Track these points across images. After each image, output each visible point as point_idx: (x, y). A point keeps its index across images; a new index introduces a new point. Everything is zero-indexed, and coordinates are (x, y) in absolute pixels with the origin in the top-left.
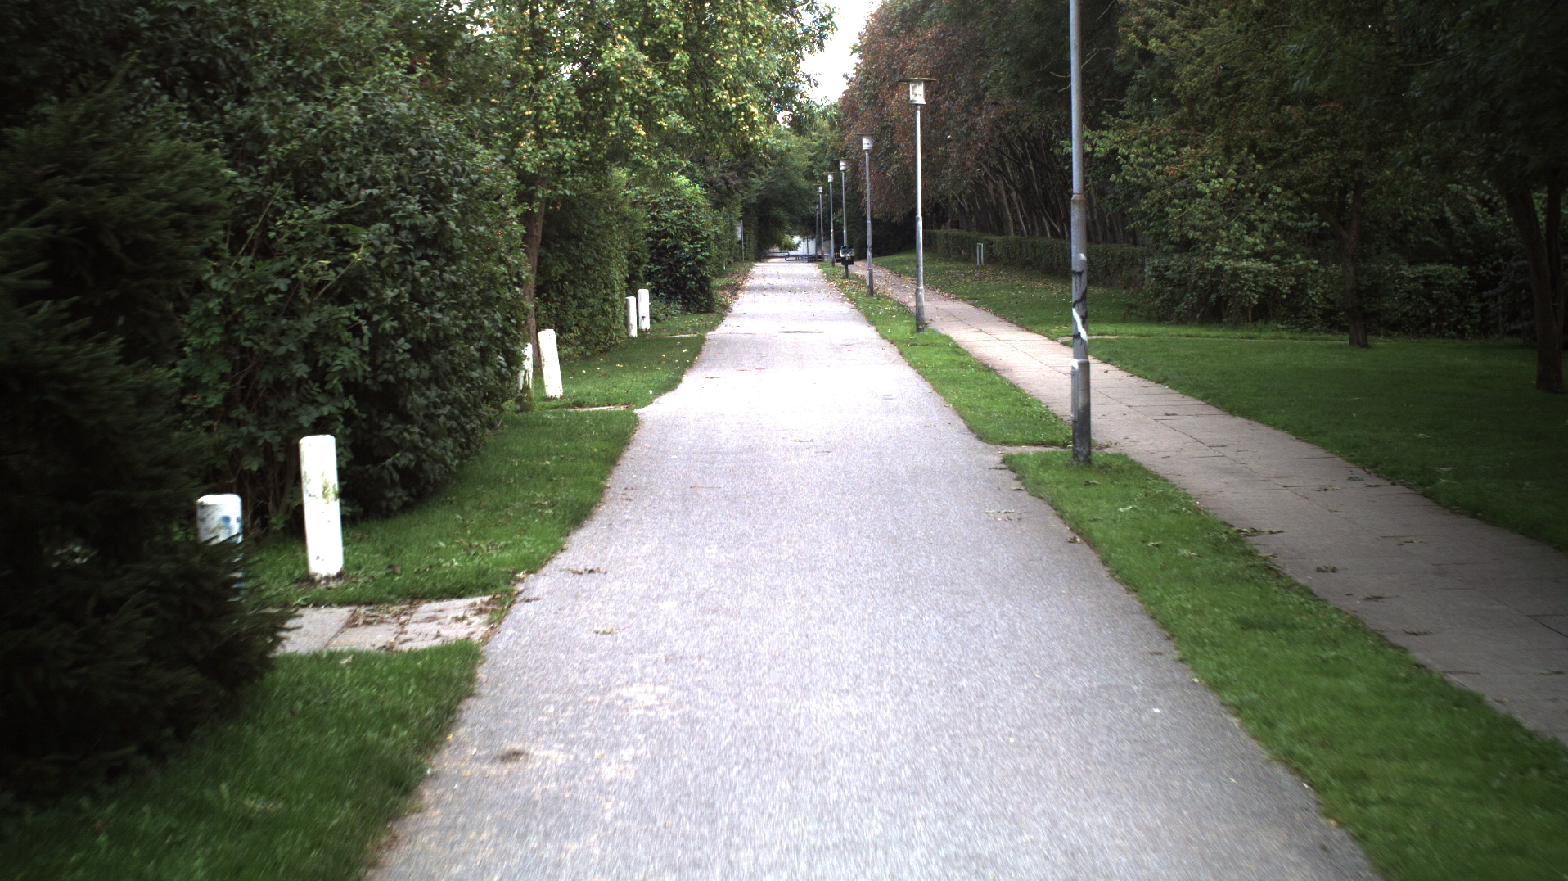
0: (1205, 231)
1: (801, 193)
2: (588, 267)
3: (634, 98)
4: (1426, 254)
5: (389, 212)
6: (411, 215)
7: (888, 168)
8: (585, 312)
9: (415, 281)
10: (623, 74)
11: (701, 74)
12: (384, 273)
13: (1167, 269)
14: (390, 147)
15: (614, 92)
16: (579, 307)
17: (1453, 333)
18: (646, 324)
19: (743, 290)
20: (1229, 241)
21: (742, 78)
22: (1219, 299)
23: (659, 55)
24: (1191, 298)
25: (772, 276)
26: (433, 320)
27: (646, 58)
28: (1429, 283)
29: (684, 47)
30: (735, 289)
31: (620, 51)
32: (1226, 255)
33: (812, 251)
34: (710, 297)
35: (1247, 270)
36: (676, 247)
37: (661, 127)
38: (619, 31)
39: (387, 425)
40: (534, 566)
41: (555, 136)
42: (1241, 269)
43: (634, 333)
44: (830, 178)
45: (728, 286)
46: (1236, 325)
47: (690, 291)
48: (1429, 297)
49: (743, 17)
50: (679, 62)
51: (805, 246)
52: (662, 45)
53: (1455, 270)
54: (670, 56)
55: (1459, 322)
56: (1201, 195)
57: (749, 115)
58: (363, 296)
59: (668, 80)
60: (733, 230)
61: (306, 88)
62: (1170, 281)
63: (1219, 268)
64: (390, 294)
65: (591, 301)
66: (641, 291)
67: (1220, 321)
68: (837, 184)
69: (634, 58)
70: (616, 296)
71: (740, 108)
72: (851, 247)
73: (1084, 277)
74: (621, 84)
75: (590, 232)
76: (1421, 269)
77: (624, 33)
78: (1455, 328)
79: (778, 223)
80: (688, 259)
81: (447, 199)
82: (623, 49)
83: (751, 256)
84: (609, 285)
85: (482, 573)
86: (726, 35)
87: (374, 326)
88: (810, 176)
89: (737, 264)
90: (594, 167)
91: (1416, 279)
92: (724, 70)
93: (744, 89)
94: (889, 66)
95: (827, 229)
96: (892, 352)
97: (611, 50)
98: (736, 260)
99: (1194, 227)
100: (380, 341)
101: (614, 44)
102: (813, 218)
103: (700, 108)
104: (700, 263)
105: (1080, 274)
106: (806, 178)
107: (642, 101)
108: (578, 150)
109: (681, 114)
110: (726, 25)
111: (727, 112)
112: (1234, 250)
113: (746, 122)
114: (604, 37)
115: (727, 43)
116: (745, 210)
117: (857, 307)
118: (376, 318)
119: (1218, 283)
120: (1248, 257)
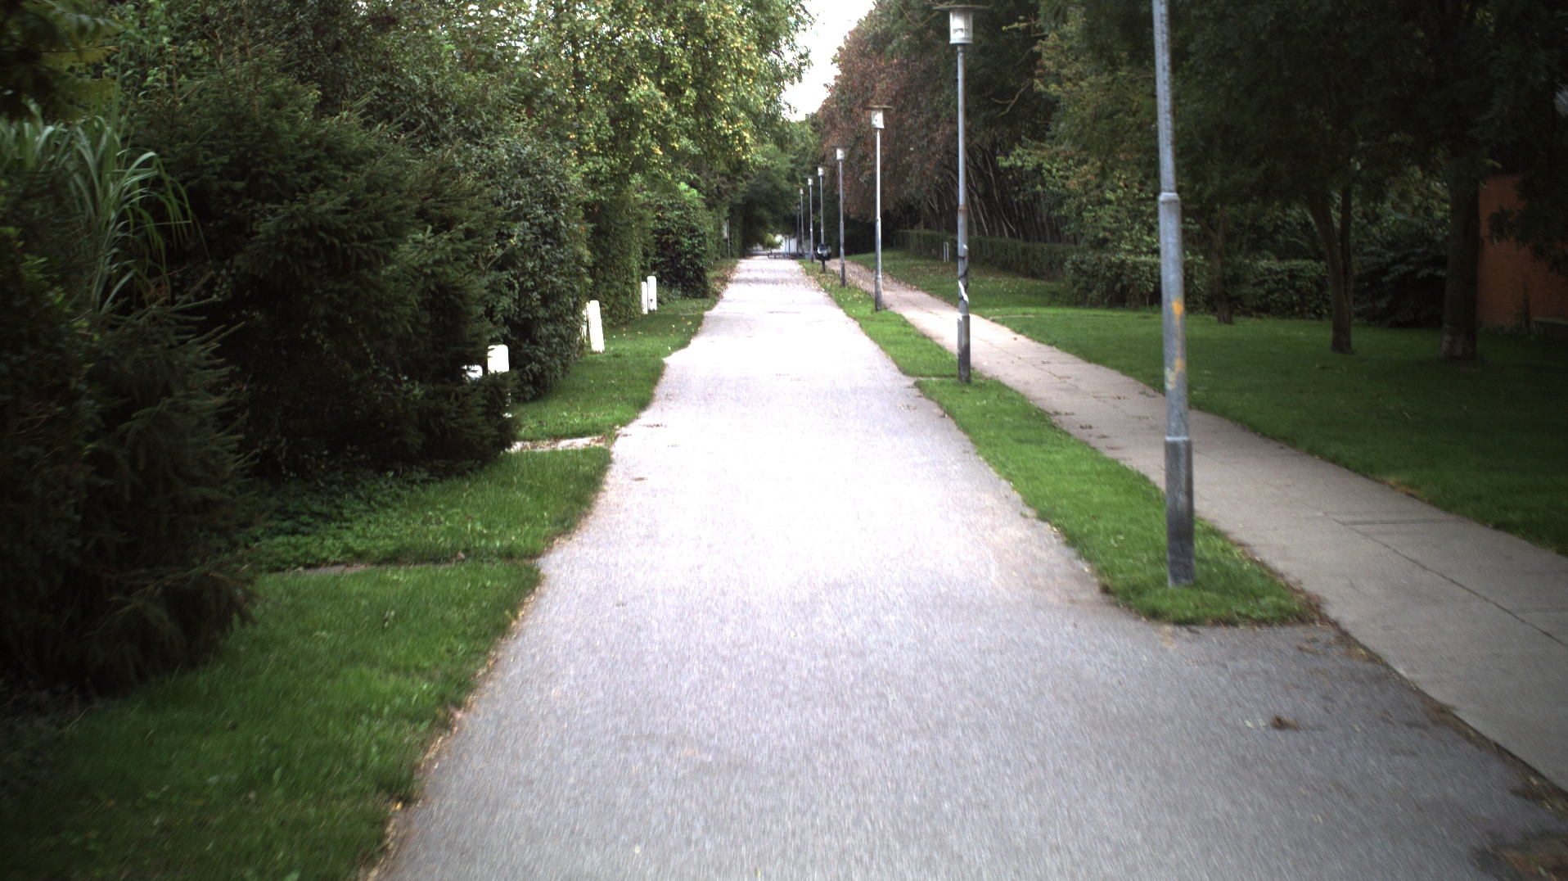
0: (1112, 232)
1: (784, 194)
2: (614, 256)
3: (654, 127)
4: (1295, 252)
5: (525, 215)
6: (539, 217)
7: (861, 174)
8: (612, 292)
9: (542, 258)
10: (646, 106)
11: (706, 106)
12: (526, 252)
13: (1083, 262)
14: (525, 173)
15: (638, 121)
16: (608, 288)
17: (1312, 315)
18: (654, 306)
19: (731, 282)
20: (1132, 240)
21: (737, 110)
22: (1123, 288)
23: (673, 91)
24: (1101, 286)
25: (756, 271)
26: (552, 282)
27: (663, 94)
28: (1293, 275)
29: (692, 85)
30: (725, 281)
31: (643, 89)
32: (1129, 252)
33: (793, 249)
34: (705, 285)
35: (1145, 264)
36: (677, 242)
37: (674, 147)
38: (642, 73)
39: (525, 346)
40: (624, 423)
41: (593, 154)
42: (1141, 263)
43: (645, 311)
44: (810, 182)
45: (717, 278)
46: (1136, 309)
47: (689, 280)
48: (1293, 287)
49: (738, 62)
50: (688, 98)
51: (787, 244)
52: (674, 83)
53: (1314, 264)
54: (682, 93)
55: (1318, 307)
56: (1110, 202)
57: (742, 139)
58: (514, 266)
59: (680, 112)
60: (720, 228)
61: (472, 136)
62: (1085, 272)
63: (1123, 262)
64: (530, 265)
65: (617, 283)
66: (650, 278)
67: (1124, 306)
68: (816, 187)
69: (654, 95)
70: (635, 280)
71: (735, 133)
72: (827, 245)
73: (966, 260)
74: (643, 115)
75: (616, 229)
76: (1287, 263)
77: (646, 74)
78: (1315, 312)
79: (762, 223)
80: (687, 253)
81: (557, 206)
82: (646, 87)
83: (736, 253)
84: (630, 272)
85: (594, 425)
86: (725, 76)
87: (521, 284)
88: (792, 178)
89: (725, 260)
90: (619, 178)
91: (1283, 272)
92: (723, 104)
93: (738, 119)
94: (862, 83)
95: (807, 228)
96: (854, 325)
97: (636, 88)
98: (723, 256)
99: (1104, 229)
100: (525, 292)
101: (639, 83)
102: (794, 218)
103: (705, 133)
104: (697, 256)
105: (963, 258)
106: (788, 180)
107: (660, 127)
108: (611, 167)
109: (690, 137)
110: (725, 68)
111: (726, 136)
112: (1136, 247)
113: (740, 144)
114: (631, 78)
115: (726, 82)
116: (731, 210)
117: (830, 295)
118: (522, 279)
119: (1122, 274)
120: (1146, 254)
